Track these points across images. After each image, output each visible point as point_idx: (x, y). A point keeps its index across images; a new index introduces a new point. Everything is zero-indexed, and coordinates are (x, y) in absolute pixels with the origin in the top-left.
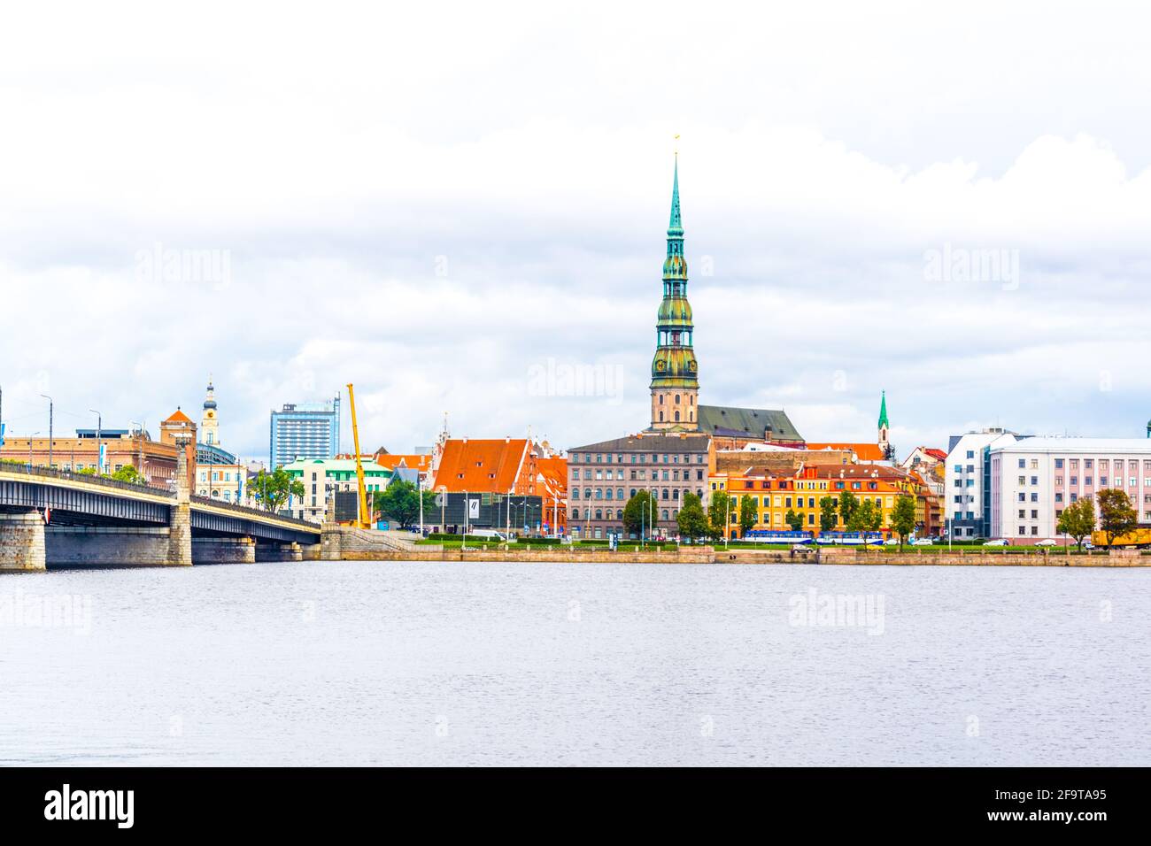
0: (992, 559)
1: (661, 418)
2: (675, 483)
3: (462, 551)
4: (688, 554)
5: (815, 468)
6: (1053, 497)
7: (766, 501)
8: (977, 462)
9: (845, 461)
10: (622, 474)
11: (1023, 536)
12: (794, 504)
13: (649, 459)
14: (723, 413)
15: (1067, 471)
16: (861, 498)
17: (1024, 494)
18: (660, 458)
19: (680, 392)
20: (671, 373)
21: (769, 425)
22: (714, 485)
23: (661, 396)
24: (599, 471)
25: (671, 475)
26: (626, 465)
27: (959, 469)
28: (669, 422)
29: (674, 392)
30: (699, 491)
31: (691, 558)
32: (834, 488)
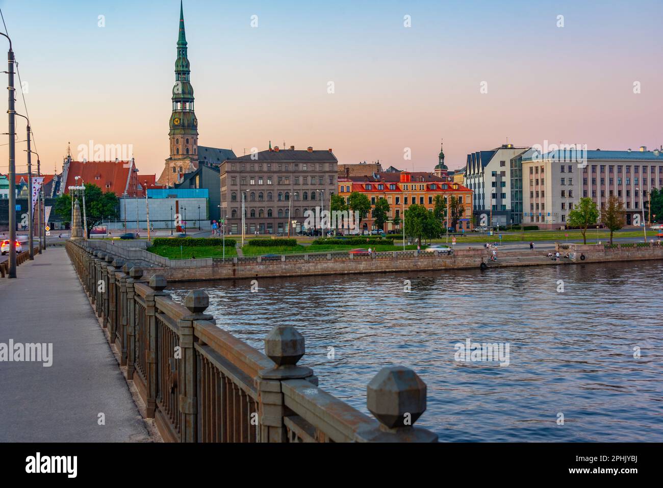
1: (178, 152)
2: (312, 187)
5: (409, 174)
8: (508, 168)
10: (271, 180)
12: (402, 202)
13: (291, 167)
14: (206, 150)
19: (189, 137)
20: (183, 125)
22: (342, 188)
23: (177, 139)
26: (274, 172)
27: (495, 174)
28: (183, 154)
29: (186, 137)
30: (332, 193)
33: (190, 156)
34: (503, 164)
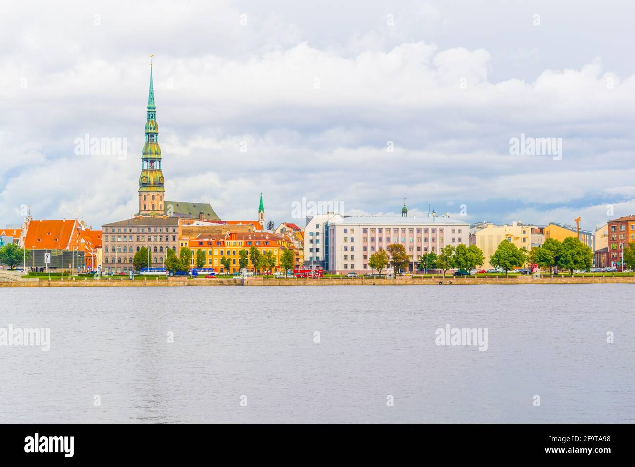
0: (335, 282)
1: (145, 208)
2: (161, 243)
3: (49, 281)
4: (173, 281)
5: (236, 234)
6: (362, 249)
7: (210, 252)
8: (321, 230)
9: (249, 230)
10: (132, 239)
11: (346, 269)
12: (225, 254)
13: (146, 230)
14: (177, 205)
15: (369, 235)
16: (261, 250)
17: (347, 247)
18: (153, 230)
19: (155, 194)
20: (150, 184)
21: (202, 211)
22: (182, 244)
23: (145, 196)
24: (119, 237)
25: (158, 239)
26: (134, 233)
27: (312, 234)
28: (149, 210)
29: (152, 194)
30: (174, 247)
31: (175, 283)
32: (246, 245)
33: (155, 212)
34: (318, 226)
